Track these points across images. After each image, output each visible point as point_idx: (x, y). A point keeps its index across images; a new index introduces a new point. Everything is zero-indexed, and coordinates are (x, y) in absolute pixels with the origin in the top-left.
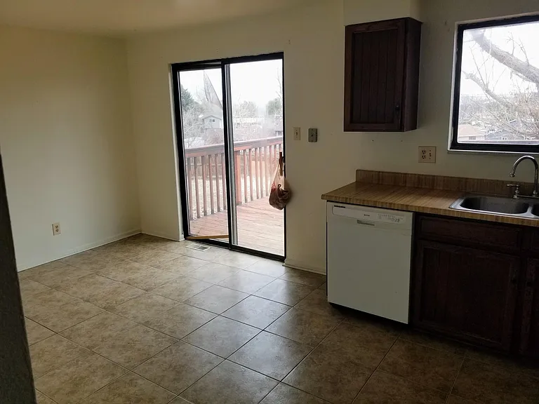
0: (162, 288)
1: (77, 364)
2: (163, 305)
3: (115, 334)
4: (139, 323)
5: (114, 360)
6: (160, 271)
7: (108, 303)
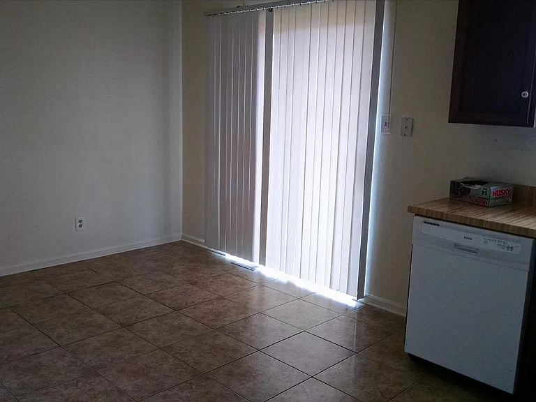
0: (195, 308)
1: (77, 385)
2: (192, 329)
3: (127, 356)
4: (159, 348)
5: (120, 387)
6: (195, 288)
7: (126, 319)
